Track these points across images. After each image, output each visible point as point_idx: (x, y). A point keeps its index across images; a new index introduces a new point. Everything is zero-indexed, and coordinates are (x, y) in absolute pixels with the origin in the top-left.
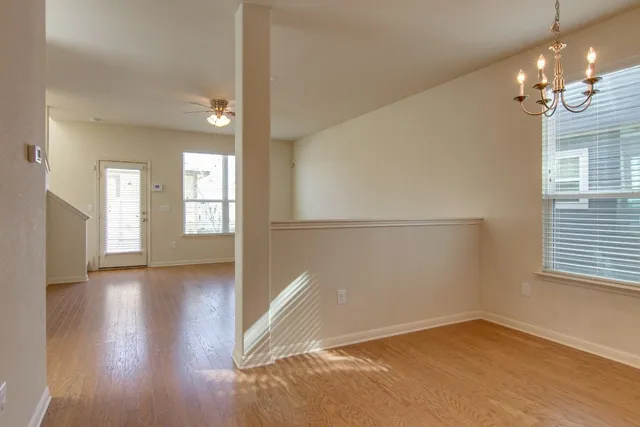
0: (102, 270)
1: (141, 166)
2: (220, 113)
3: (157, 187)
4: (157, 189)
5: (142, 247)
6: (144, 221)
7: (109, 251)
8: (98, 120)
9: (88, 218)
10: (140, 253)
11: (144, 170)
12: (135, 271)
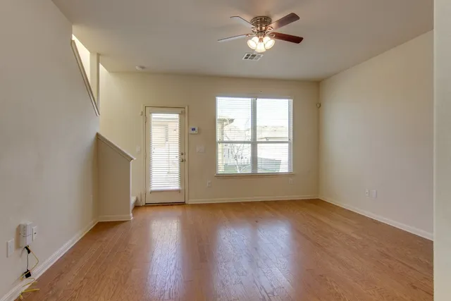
0: (148, 205)
1: (180, 110)
2: (262, 33)
3: (193, 129)
4: (194, 132)
5: (181, 185)
6: (182, 161)
7: (153, 189)
8: (143, 68)
9: (132, 159)
10: (179, 191)
11: (182, 114)
12: (175, 207)
